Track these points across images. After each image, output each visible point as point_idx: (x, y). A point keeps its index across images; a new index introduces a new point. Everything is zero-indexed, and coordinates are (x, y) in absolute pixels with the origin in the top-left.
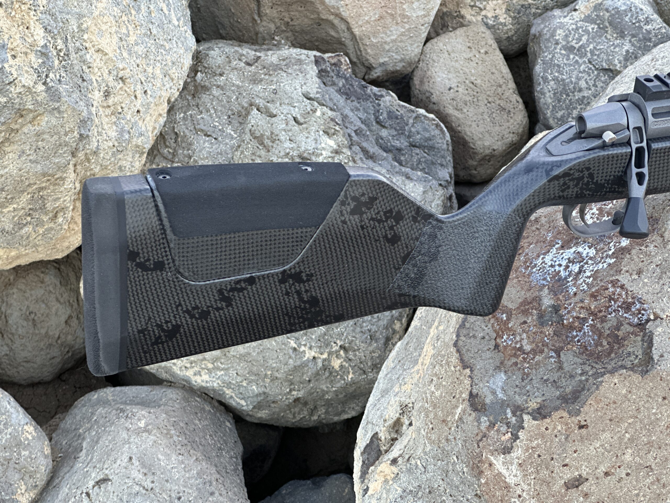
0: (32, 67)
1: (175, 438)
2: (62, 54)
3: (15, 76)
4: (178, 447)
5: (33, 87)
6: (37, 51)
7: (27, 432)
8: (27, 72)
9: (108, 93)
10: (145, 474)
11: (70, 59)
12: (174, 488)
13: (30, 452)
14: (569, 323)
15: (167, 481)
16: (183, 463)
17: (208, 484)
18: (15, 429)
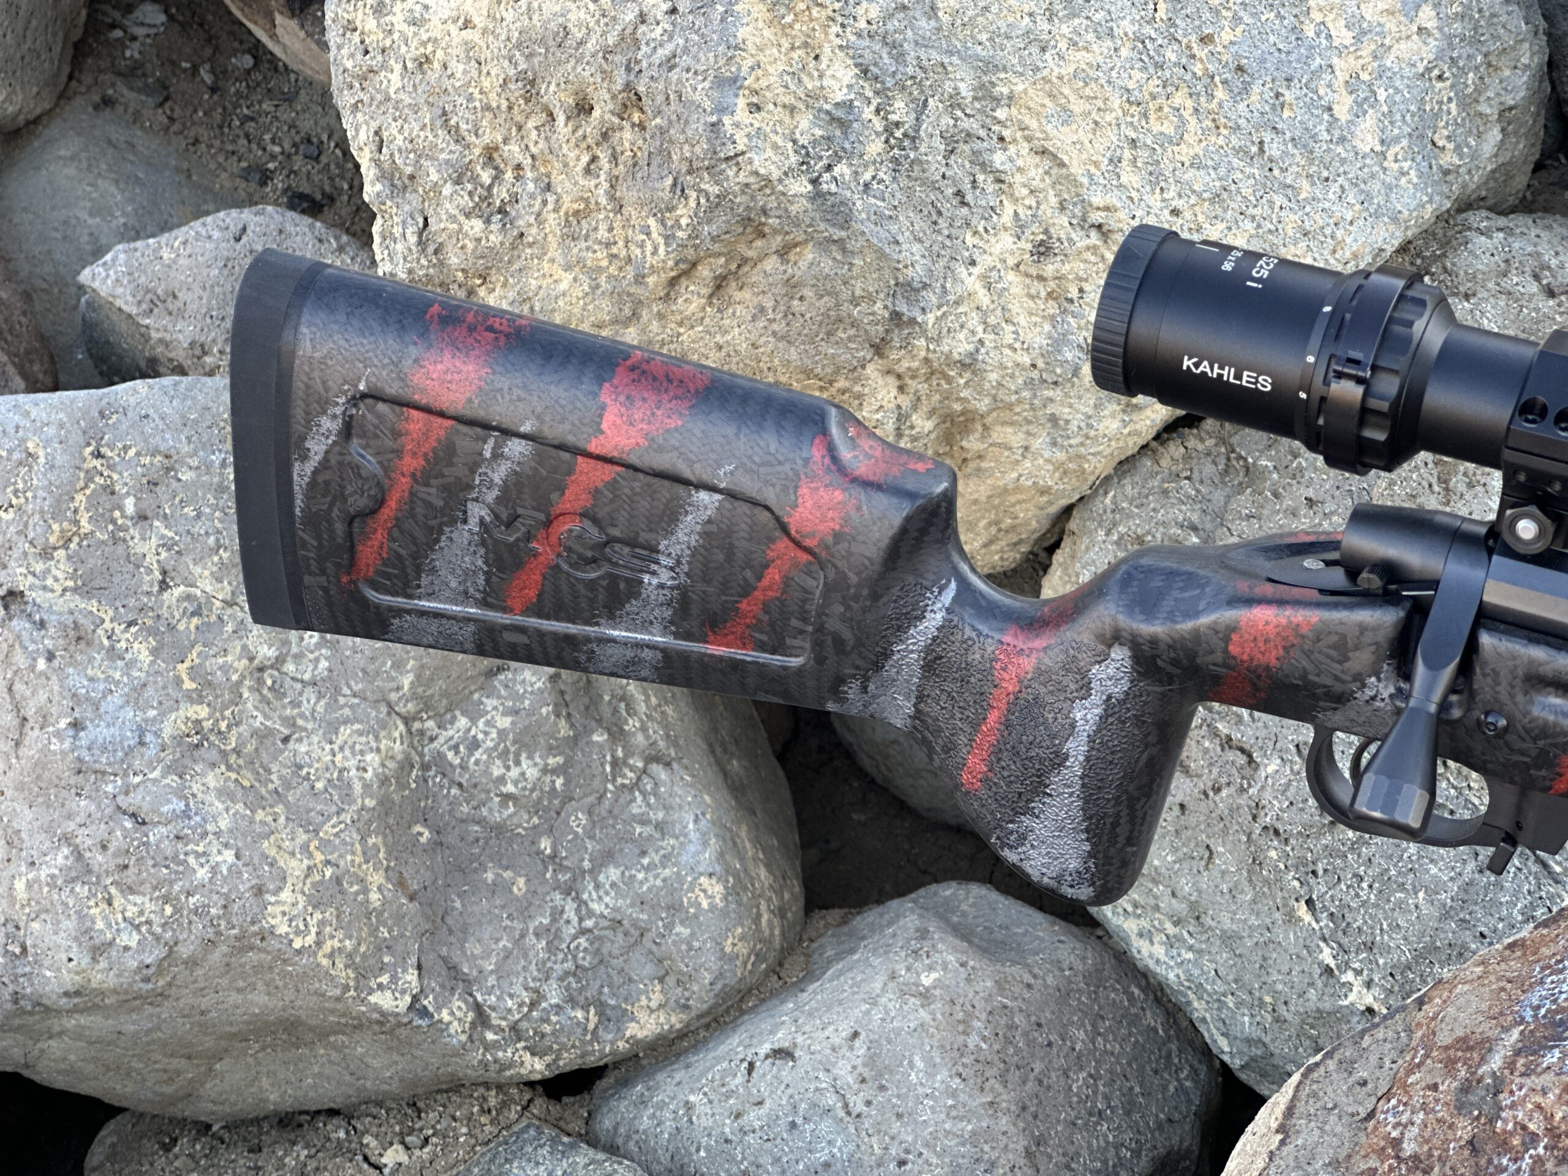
0: (794, 142)
1: (973, 1040)
2: (898, 134)
3: (740, 147)
4: (964, 1060)
5: (780, 181)
6: (820, 110)
7: (704, 891)
8: (775, 147)
9: (1049, 249)
10: (863, 1081)
11: (916, 149)
12: (903, 1136)
13: (693, 934)
14: (1505, 1131)
15: (899, 1116)
16: (954, 1094)
17: (982, 1167)
18: (678, 873)
